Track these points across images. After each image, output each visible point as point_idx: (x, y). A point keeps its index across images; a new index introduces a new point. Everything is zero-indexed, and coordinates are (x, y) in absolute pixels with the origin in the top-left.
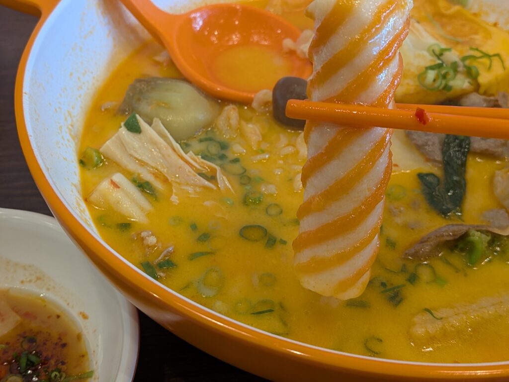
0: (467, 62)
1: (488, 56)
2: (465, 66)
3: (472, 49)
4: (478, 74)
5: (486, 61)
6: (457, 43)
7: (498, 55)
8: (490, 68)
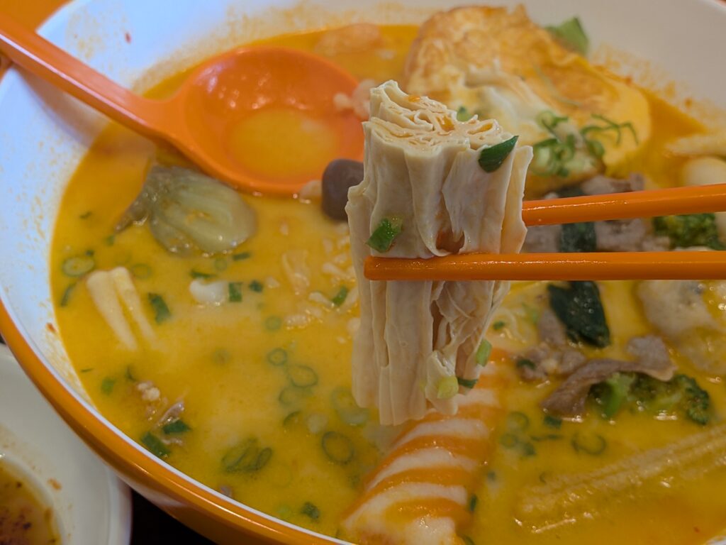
0: (589, 136)
1: (616, 126)
2: (586, 142)
3: (594, 116)
4: (603, 152)
5: (613, 133)
6: (575, 108)
7: (628, 125)
8: (618, 143)
